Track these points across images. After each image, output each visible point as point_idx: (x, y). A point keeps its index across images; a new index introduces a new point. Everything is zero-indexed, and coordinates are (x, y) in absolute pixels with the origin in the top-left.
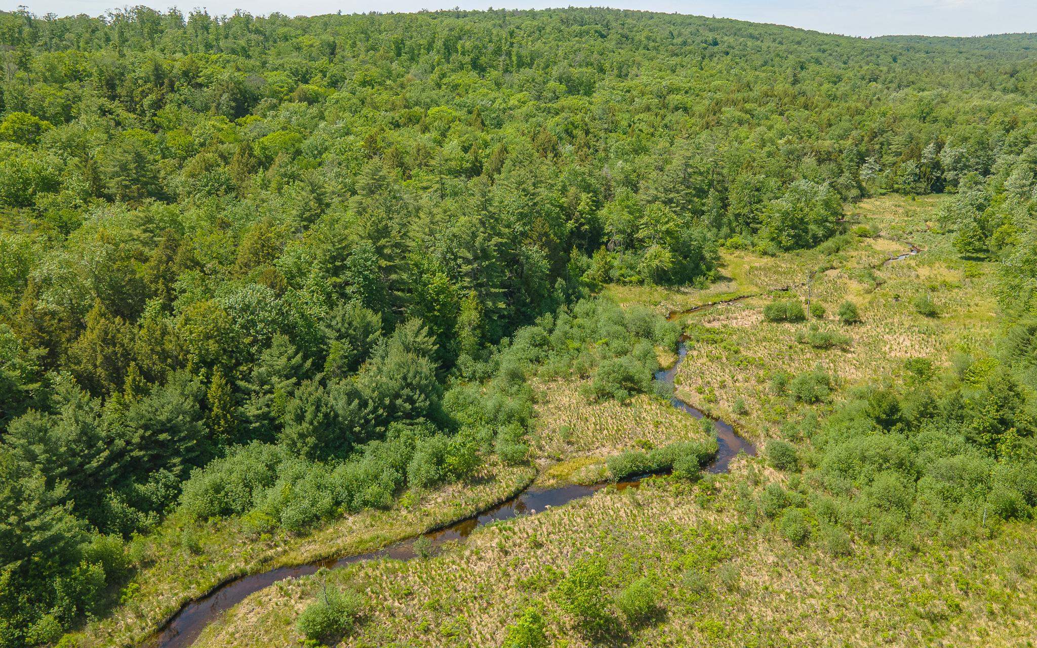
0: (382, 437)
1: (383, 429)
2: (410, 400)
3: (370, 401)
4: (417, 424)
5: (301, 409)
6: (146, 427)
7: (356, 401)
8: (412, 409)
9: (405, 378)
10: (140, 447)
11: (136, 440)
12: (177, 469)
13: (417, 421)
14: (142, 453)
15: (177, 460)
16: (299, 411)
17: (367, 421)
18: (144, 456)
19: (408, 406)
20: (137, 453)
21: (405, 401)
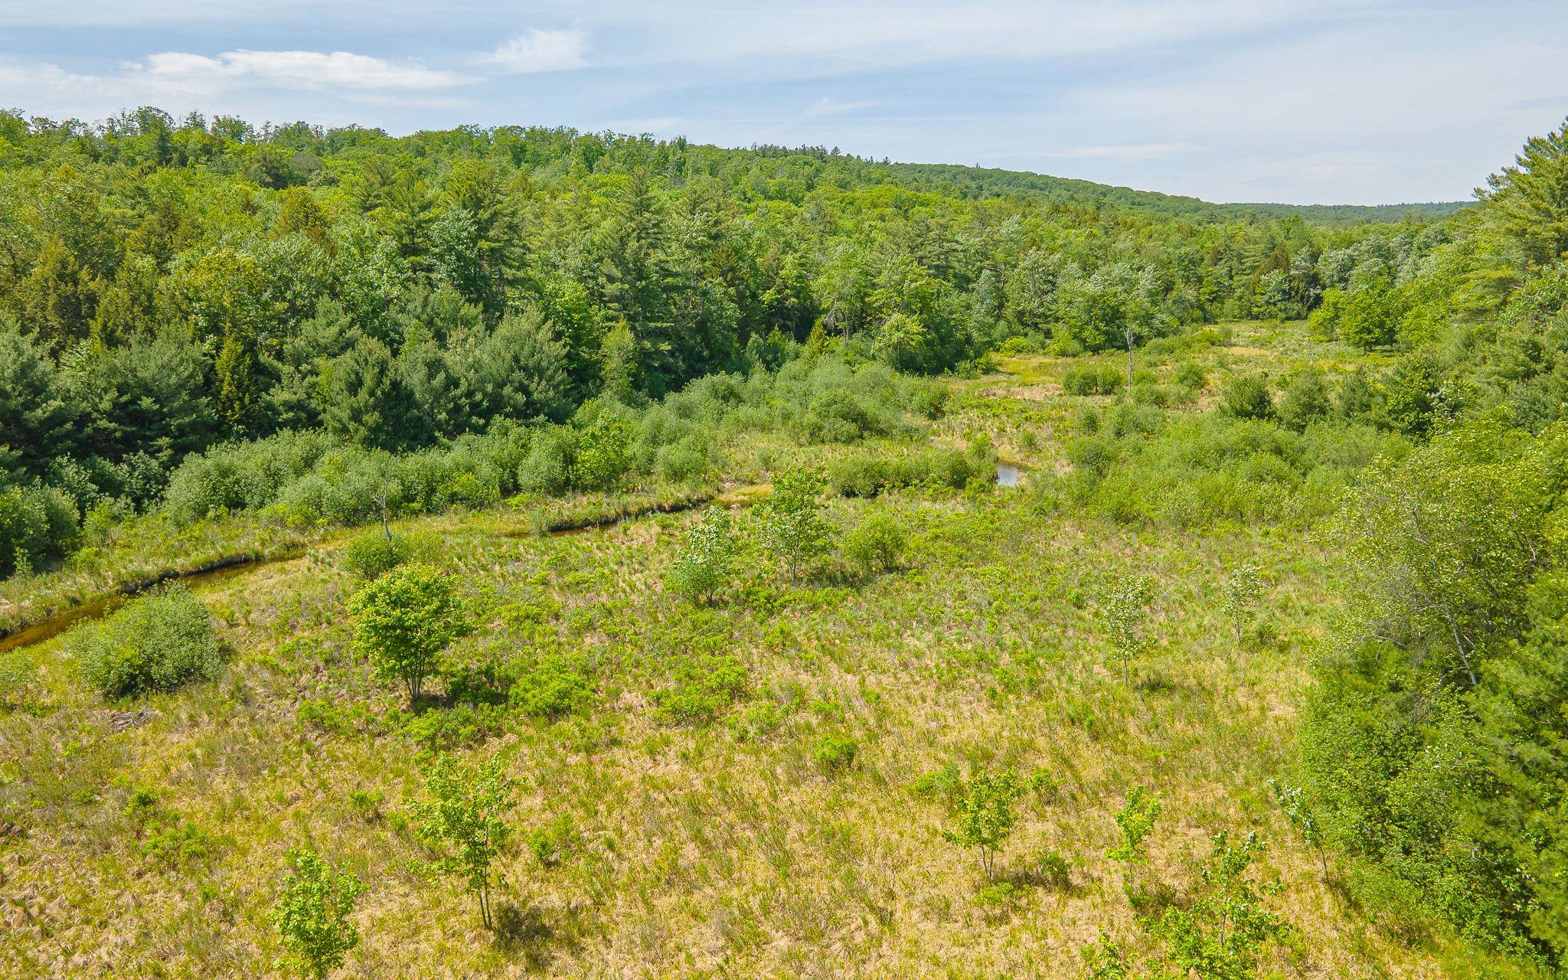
0: (481, 431)
1: (482, 421)
2: (524, 389)
3: (463, 381)
4: (534, 424)
5: (357, 374)
6: (122, 389)
7: (441, 376)
8: (527, 404)
9: (516, 359)
10: (110, 416)
11: (105, 405)
12: (165, 455)
13: (535, 419)
14: (113, 425)
15: (164, 441)
16: (353, 376)
17: (458, 408)
18: (115, 430)
19: (521, 398)
20: (103, 423)
21: (516, 390)
